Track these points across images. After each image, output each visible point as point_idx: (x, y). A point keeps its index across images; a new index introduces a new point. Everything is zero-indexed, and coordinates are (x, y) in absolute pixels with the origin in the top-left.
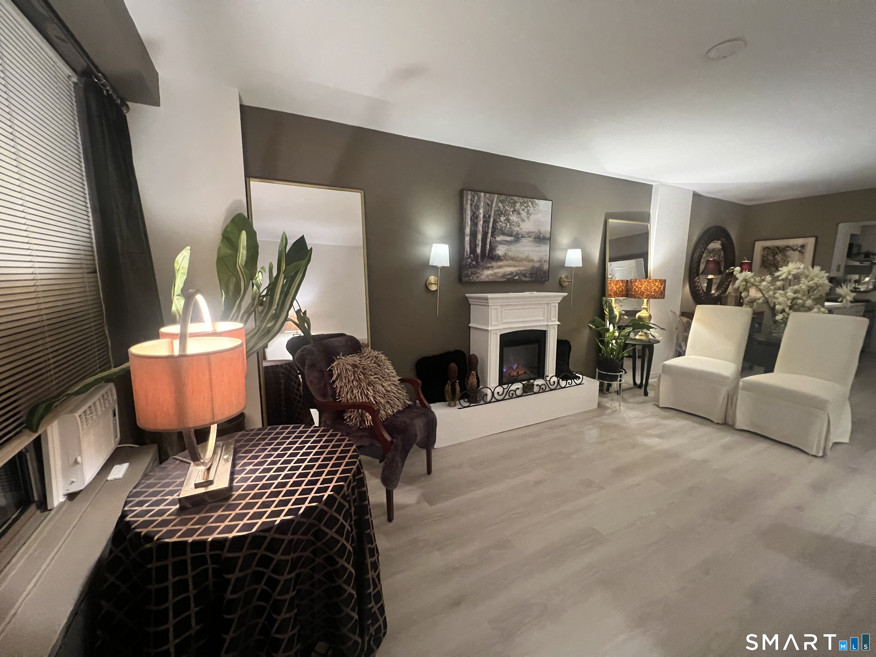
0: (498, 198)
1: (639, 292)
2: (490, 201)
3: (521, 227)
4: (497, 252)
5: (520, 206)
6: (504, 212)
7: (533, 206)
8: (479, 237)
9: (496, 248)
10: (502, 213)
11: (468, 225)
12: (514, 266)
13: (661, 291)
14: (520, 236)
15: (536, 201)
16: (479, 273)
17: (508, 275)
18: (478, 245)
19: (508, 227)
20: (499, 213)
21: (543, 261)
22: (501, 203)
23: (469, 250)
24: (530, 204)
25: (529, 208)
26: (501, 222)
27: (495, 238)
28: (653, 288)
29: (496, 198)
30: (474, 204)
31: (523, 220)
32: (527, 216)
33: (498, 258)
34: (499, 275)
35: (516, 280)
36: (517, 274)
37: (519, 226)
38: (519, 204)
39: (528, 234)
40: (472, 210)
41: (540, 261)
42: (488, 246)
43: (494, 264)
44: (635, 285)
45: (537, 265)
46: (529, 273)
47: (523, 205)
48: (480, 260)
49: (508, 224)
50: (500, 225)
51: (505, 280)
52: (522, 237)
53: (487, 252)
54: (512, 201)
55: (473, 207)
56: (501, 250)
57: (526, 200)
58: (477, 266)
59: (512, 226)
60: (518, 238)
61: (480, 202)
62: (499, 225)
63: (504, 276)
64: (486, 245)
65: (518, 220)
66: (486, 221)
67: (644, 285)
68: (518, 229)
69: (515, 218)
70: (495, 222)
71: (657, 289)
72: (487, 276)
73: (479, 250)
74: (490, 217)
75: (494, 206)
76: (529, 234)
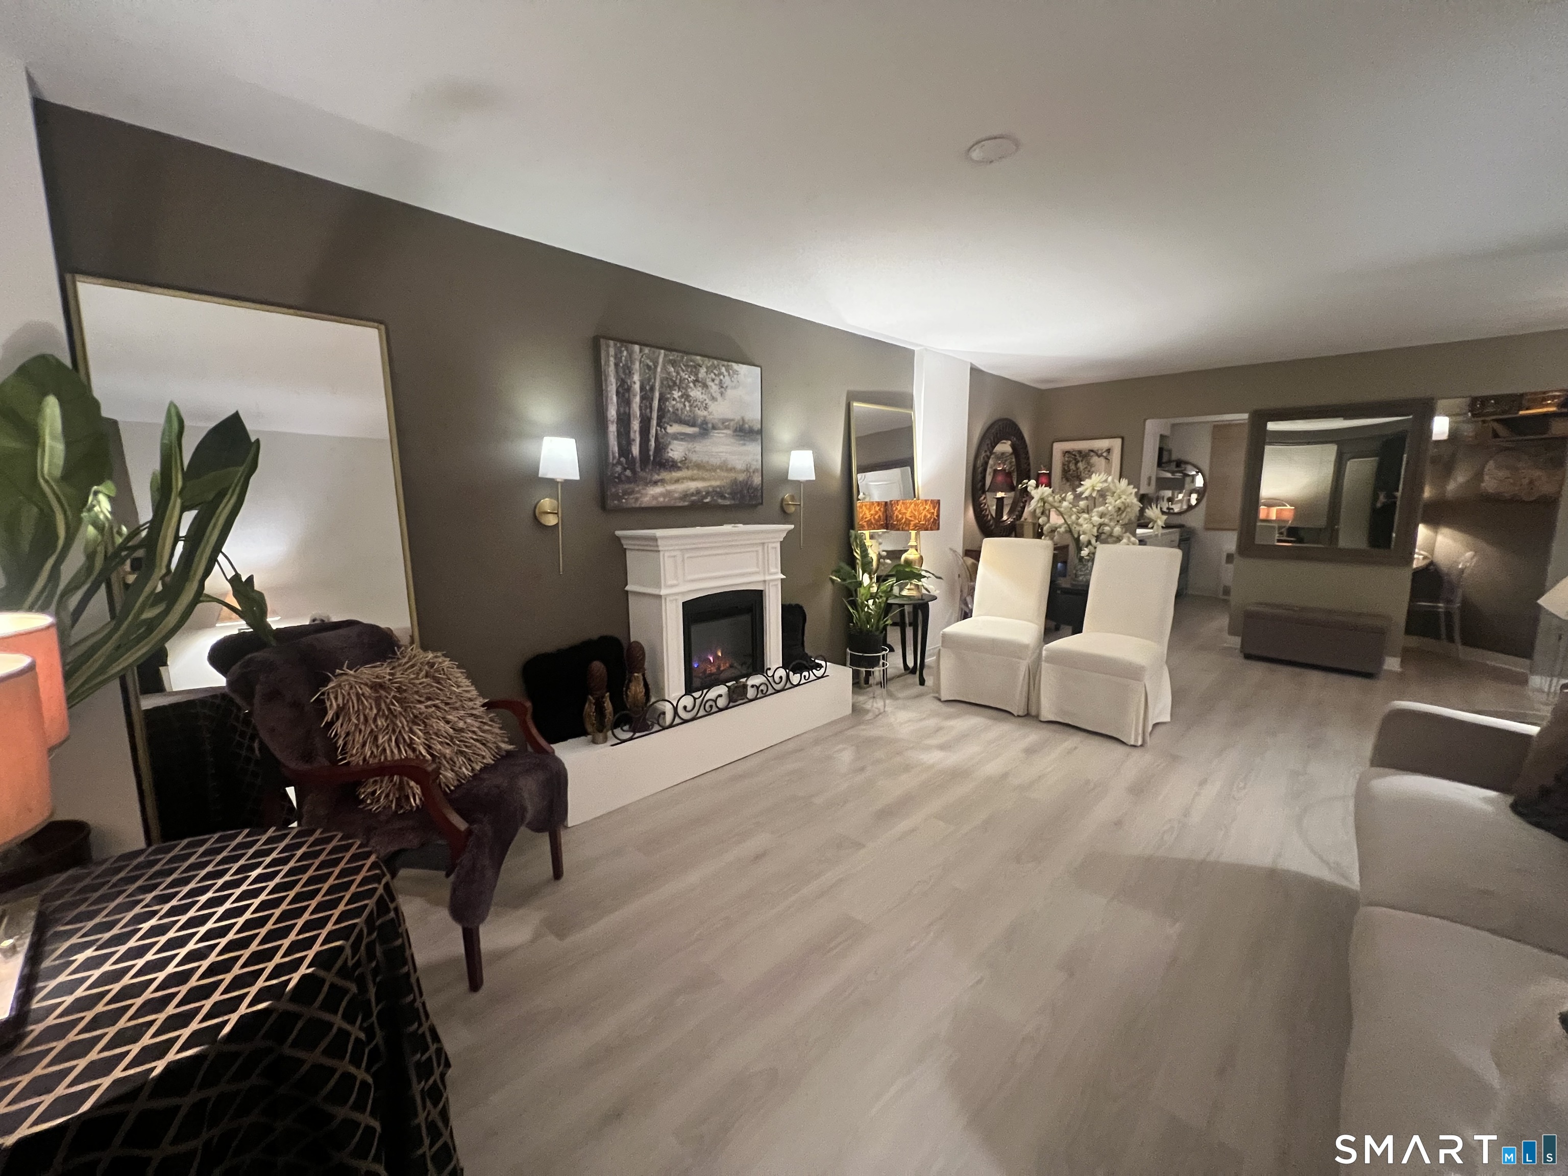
0: (665, 355)
1: (904, 520)
2: (651, 361)
3: (710, 410)
4: (671, 454)
5: (707, 373)
6: (678, 382)
7: (729, 375)
8: (636, 425)
9: (667, 448)
10: (675, 383)
11: (612, 403)
12: (703, 479)
13: (935, 519)
14: (710, 425)
15: (735, 366)
16: (639, 492)
17: (692, 495)
18: (634, 440)
19: (688, 408)
20: (670, 384)
21: (751, 471)
22: (673, 366)
23: (616, 449)
24: (723, 370)
25: (722, 377)
26: (674, 399)
27: (665, 429)
28: (923, 514)
29: (662, 356)
30: (621, 365)
31: (713, 399)
32: (719, 391)
33: (673, 465)
34: (676, 495)
35: (707, 503)
36: (708, 493)
37: (706, 408)
38: (705, 370)
39: (723, 423)
40: (618, 378)
41: (747, 470)
42: (652, 443)
43: (665, 475)
44: (897, 509)
45: (741, 477)
46: (729, 491)
47: (712, 372)
48: (638, 469)
49: (687, 404)
50: (673, 406)
51: (686, 504)
52: (714, 428)
53: (651, 453)
54: (691, 363)
55: (621, 371)
56: (676, 451)
57: (716, 362)
58: (634, 479)
59: (693, 409)
60: (705, 429)
61: (633, 362)
62: (670, 406)
63: (685, 496)
64: (649, 440)
65: (705, 397)
66: (646, 397)
67: (910, 510)
68: (705, 413)
69: (699, 393)
70: (662, 399)
71: (929, 516)
72: (654, 497)
73: (636, 450)
74: (652, 389)
75: (659, 369)
76: (725, 423)
